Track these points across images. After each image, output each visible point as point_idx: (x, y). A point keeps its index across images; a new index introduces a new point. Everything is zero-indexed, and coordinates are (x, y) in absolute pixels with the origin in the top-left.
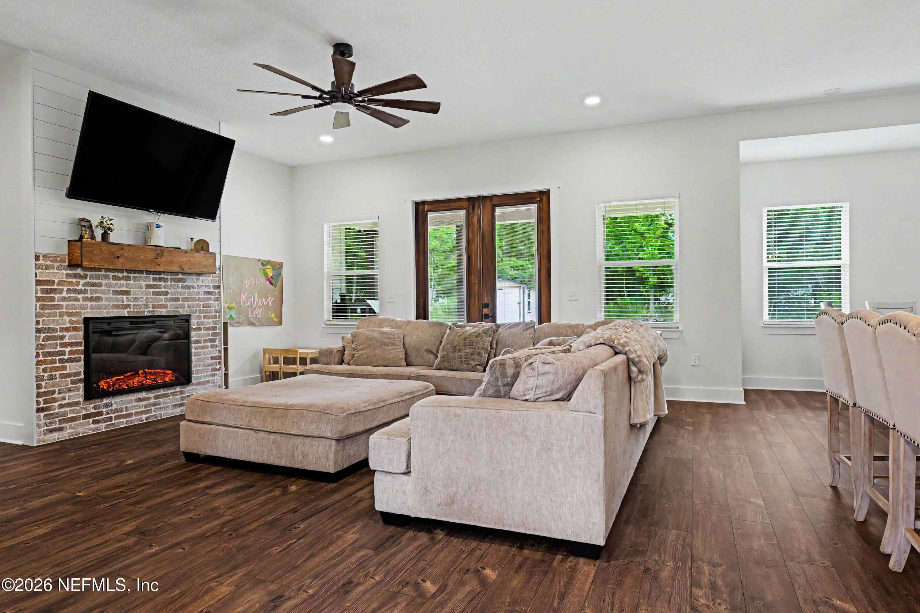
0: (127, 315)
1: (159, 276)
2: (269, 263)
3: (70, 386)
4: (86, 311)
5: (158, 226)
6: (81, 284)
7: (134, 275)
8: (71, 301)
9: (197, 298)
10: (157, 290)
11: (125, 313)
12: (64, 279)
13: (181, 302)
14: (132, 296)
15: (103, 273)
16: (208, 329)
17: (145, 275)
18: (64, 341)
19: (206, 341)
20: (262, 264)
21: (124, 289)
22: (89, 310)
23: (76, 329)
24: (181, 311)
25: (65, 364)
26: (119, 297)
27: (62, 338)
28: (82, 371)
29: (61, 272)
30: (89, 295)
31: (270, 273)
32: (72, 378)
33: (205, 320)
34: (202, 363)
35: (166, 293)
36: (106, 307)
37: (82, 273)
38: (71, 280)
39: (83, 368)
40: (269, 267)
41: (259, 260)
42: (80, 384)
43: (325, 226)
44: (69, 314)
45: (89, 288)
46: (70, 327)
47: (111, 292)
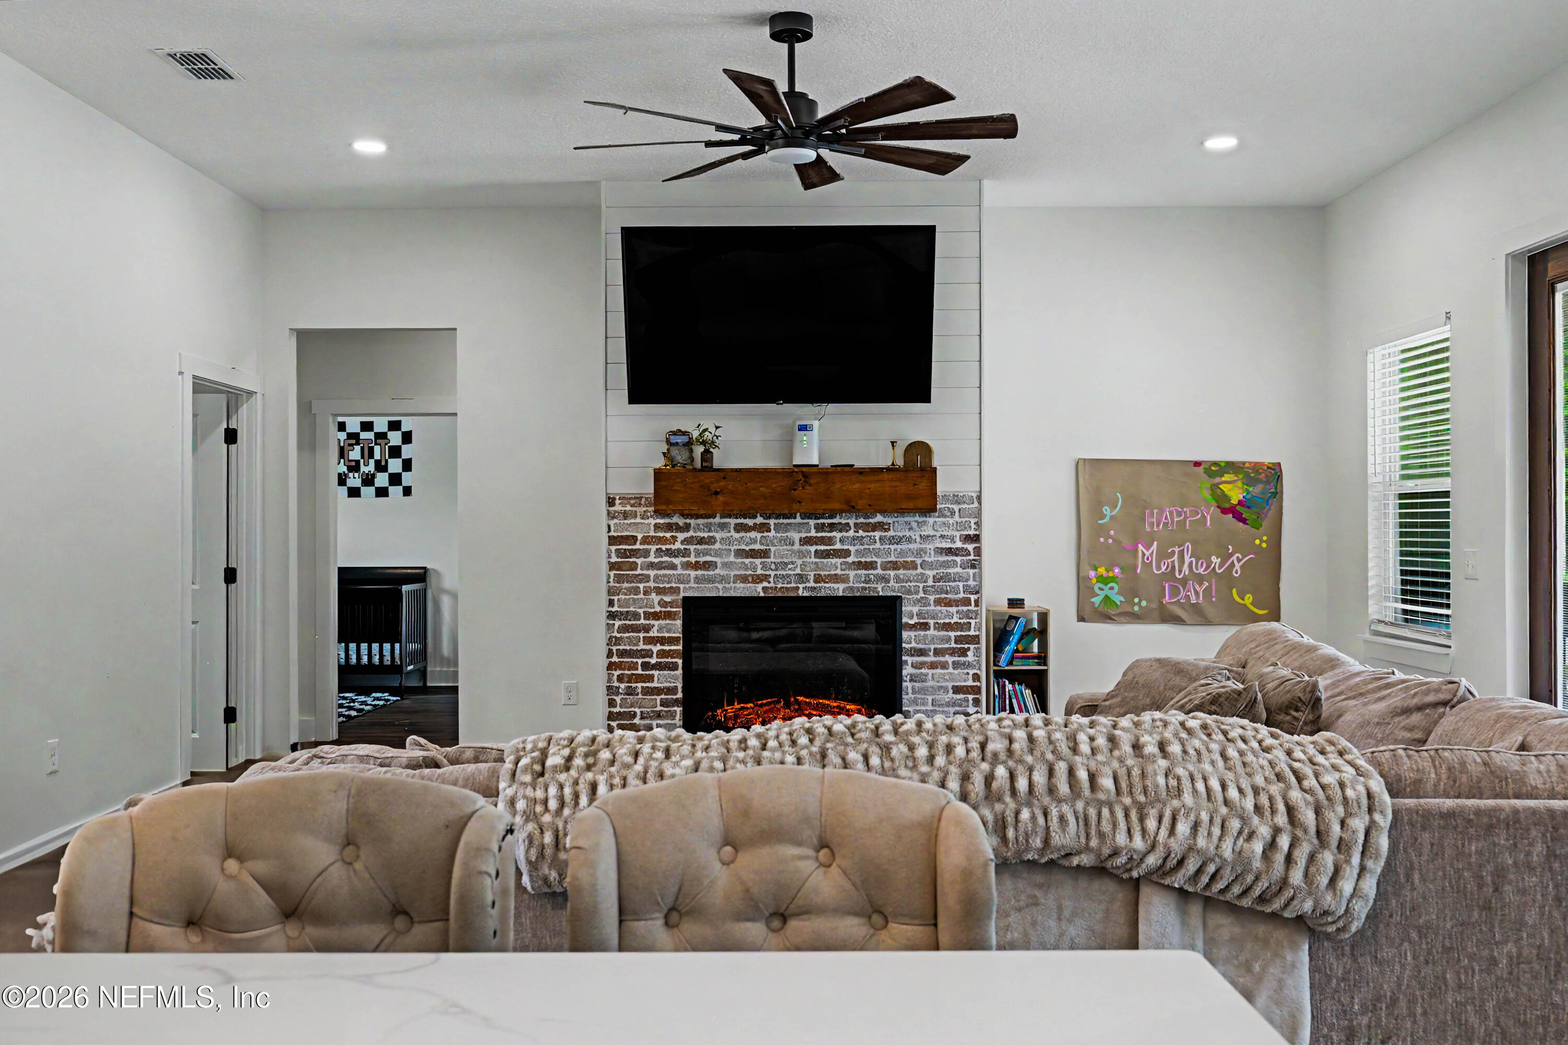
0: (762, 594)
1: (830, 521)
2: (1232, 467)
3: (659, 708)
4: (687, 586)
5: (803, 428)
6: (679, 540)
7: (777, 521)
8: (664, 568)
9: (919, 561)
10: (823, 548)
11: (758, 590)
12: (652, 533)
13: (879, 571)
14: (772, 559)
15: (717, 520)
16: (947, 627)
17: (798, 520)
18: (651, 634)
19: (937, 652)
20: (1210, 474)
21: (757, 547)
22: (692, 584)
23: (669, 616)
24: (880, 589)
25: (651, 672)
26: (747, 561)
27: (647, 629)
28: (680, 686)
29: (646, 521)
30: (692, 559)
31: (1235, 494)
32: (663, 696)
33: (939, 608)
34: (930, 698)
35: (847, 553)
36: (723, 579)
37: (681, 522)
38: (661, 535)
39: (681, 680)
40: (1227, 477)
41: (1197, 464)
42: (675, 708)
43: (1376, 353)
44: (659, 591)
45: (692, 548)
46: (661, 612)
47: (733, 553)
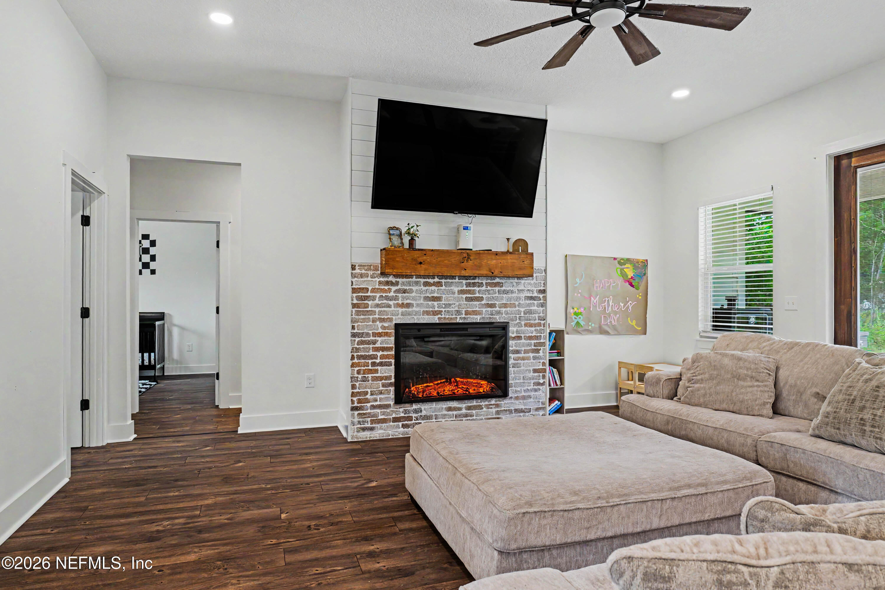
0: (438, 322)
1: (473, 281)
2: (628, 260)
3: (381, 388)
4: (397, 317)
5: (466, 228)
6: (393, 290)
7: (446, 281)
8: (384, 307)
9: (517, 303)
10: (470, 296)
11: (435, 319)
12: (377, 287)
13: (497, 309)
14: (443, 302)
15: (414, 279)
16: (530, 338)
17: (457, 280)
18: (376, 346)
19: (526, 352)
20: (619, 263)
21: (435, 295)
22: (400, 316)
23: (386, 334)
24: (498, 318)
25: (376, 368)
26: (430, 303)
27: (374, 342)
28: (393, 375)
29: (374, 280)
30: (400, 302)
31: (630, 273)
32: (383, 381)
33: (526, 328)
34: (522, 376)
35: (481, 299)
36: (417, 313)
37: (394, 280)
38: (383, 287)
39: (394, 372)
40: (627, 266)
41: (615, 259)
42: (390, 388)
43: (701, 210)
44: (382, 320)
45: (400, 295)
46: (382, 332)
47: (422, 299)
